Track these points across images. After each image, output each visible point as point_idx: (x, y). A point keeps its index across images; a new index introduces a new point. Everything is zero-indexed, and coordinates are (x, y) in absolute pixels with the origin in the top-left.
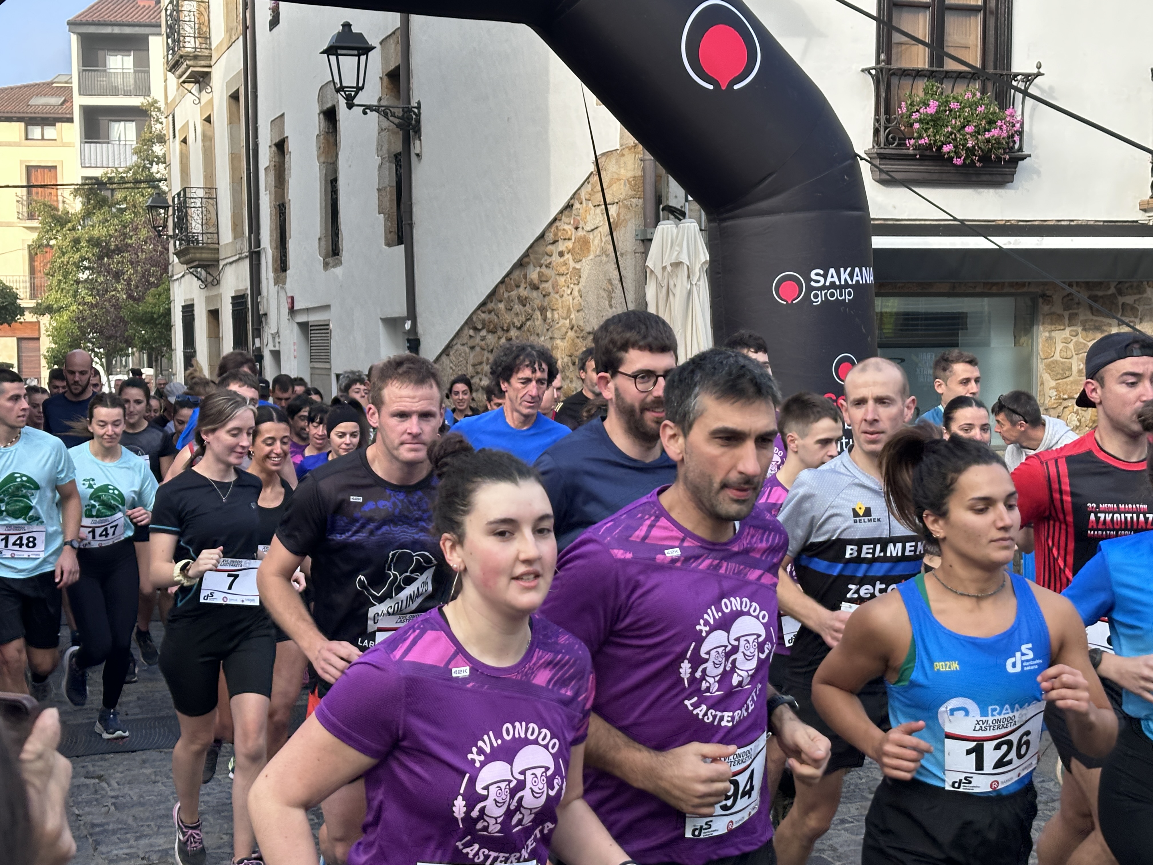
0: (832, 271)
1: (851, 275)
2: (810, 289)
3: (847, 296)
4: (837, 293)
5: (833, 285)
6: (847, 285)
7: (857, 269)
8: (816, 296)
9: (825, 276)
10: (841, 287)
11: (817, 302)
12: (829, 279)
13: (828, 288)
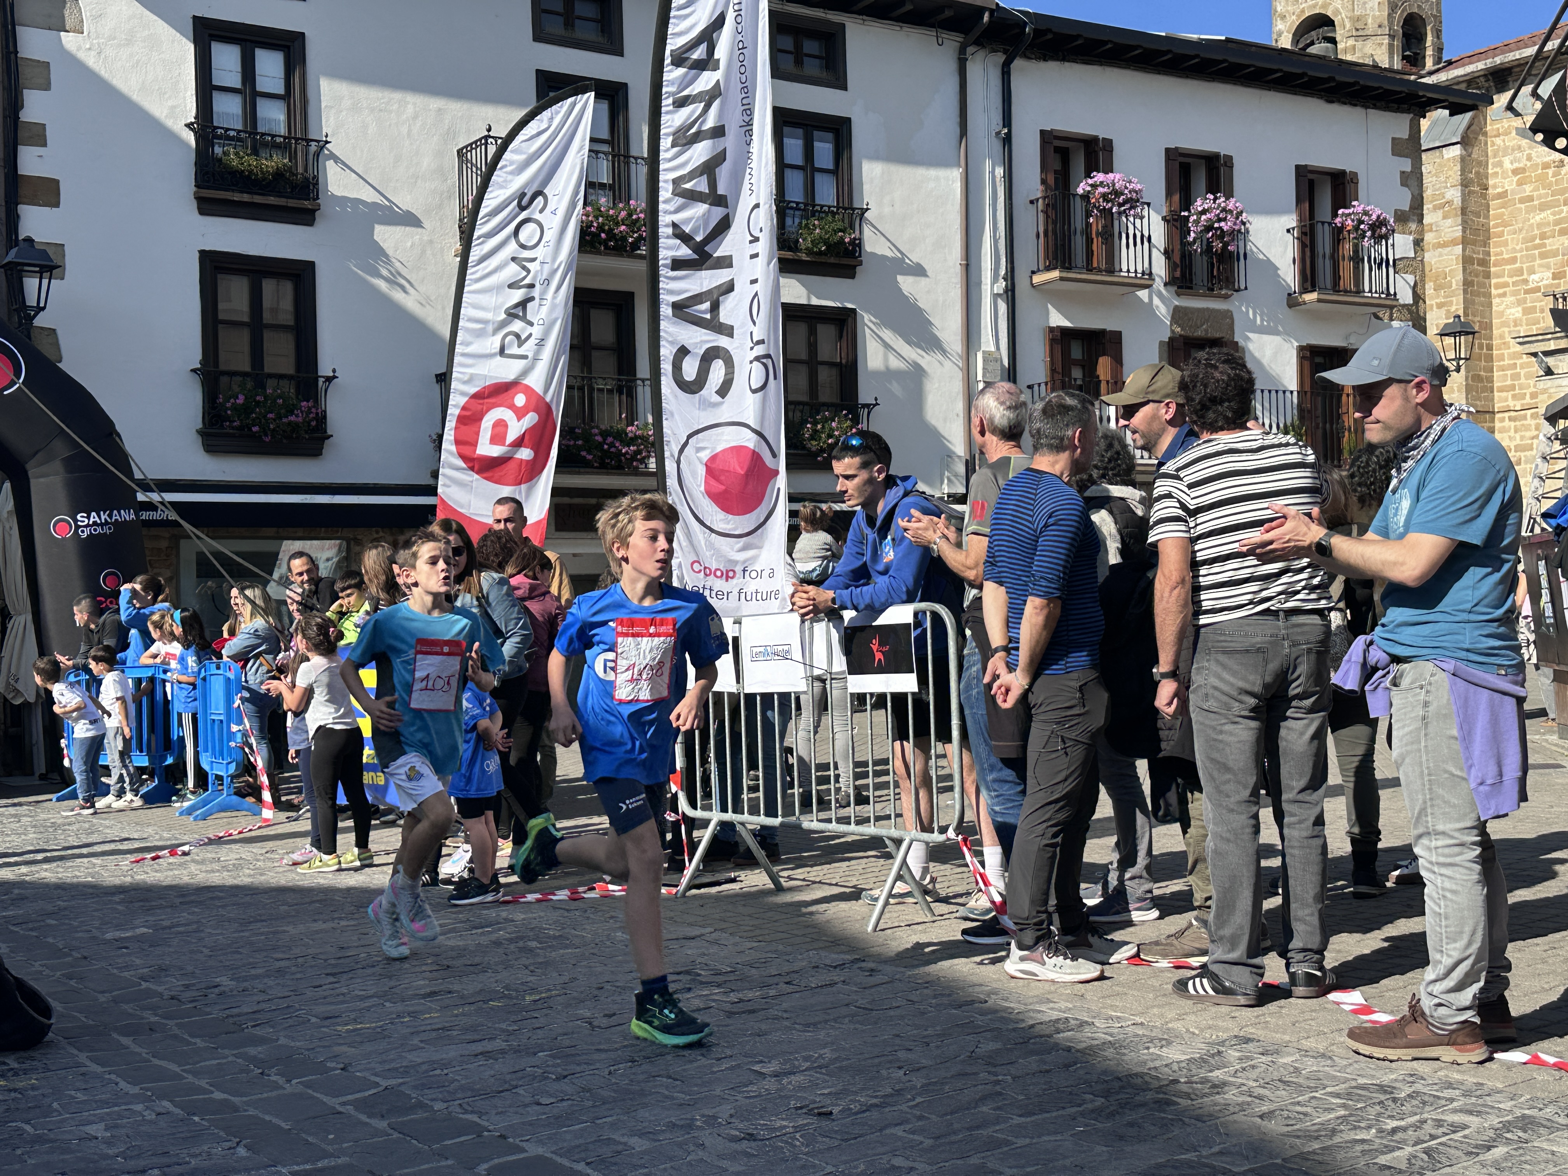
0: (93, 514)
1: (110, 516)
2: (78, 527)
3: (106, 530)
4: (99, 530)
5: (95, 523)
6: (107, 523)
7: (115, 512)
8: (83, 532)
9: (88, 518)
10: (102, 525)
11: (85, 535)
12: (92, 520)
13: (92, 526)
